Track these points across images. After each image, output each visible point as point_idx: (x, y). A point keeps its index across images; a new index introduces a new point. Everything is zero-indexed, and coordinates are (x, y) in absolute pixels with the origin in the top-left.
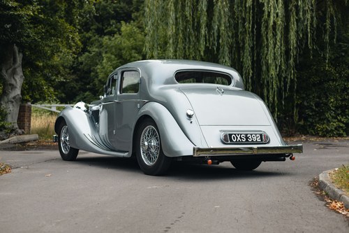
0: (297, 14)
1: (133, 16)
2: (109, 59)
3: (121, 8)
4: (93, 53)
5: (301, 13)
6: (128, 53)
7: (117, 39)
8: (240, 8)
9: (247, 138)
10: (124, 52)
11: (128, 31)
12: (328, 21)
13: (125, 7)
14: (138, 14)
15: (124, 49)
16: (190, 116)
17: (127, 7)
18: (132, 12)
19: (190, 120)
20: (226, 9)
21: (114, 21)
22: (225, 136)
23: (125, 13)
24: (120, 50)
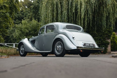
0: (88, 15)
1: (24, 18)
2: (18, 32)
3: (20, 16)
4: (11, 30)
5: (89, 15)
6: (24, 30)
7: (20, 25)
8: (70, 13)
9: (90, 45)
10: (23, 29)
11: (24, 23)
12: (96, 18)
13: (21, 15)
14: (26, 18)
15: (23, 28)
16: (73, 38)
17: (22, 15)
18: (24, 17)
19: (73, 39)
20: (66, 13)
21: (18, 20)
22: (84, 44)
23: (21, 17)
24: (21, 29)
